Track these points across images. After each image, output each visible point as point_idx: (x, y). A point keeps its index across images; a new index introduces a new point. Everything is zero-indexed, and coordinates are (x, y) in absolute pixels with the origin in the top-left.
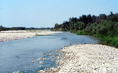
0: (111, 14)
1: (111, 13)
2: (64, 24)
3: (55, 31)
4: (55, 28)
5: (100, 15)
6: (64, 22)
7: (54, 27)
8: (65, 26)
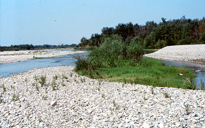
0: (162, 22)
1: (163, 19)
2: (93, 38)
3: (81, 49)
4: (81, 46)
5: (147, 23)
6: (93, 35)
7: (80, 44)
8: (94, 41)
